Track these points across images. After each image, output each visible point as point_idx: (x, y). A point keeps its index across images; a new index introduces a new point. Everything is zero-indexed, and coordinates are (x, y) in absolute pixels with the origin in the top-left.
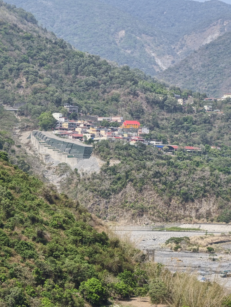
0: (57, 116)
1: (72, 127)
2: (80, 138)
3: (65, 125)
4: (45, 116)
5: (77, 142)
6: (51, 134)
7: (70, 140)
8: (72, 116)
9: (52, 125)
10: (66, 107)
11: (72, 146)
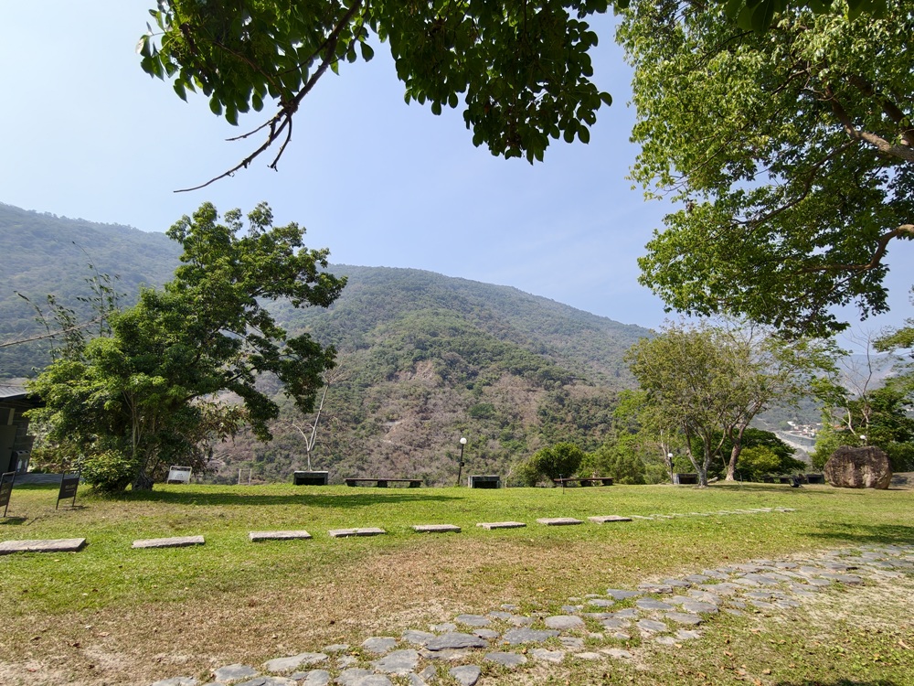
0: (790, 423)
1: (801, 429)
2: (807, 435)
3: (797, 428)
4: (783, 423)
5: (806, 437)
6: (789, 433)
7: (801, 435)
8: (800, 423)
9: (789, 428)
10: (795, 418)
11: (803, 439)
